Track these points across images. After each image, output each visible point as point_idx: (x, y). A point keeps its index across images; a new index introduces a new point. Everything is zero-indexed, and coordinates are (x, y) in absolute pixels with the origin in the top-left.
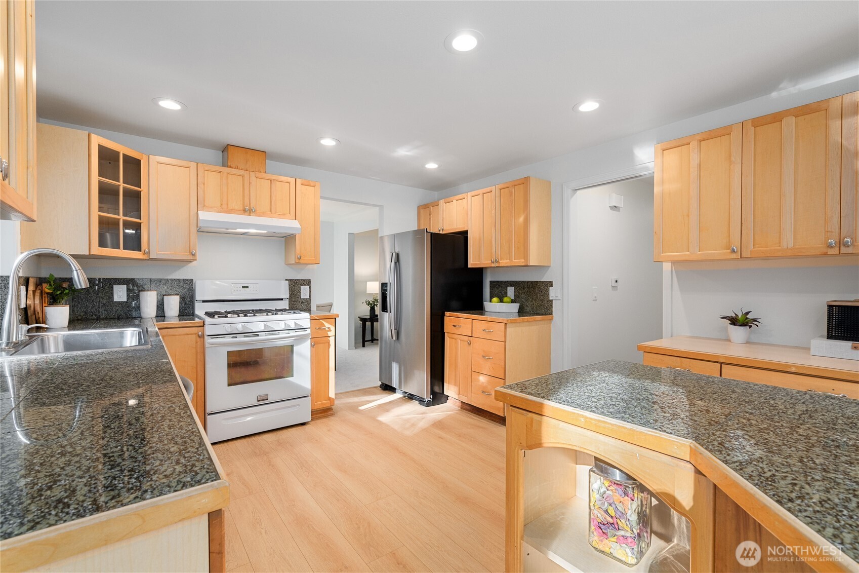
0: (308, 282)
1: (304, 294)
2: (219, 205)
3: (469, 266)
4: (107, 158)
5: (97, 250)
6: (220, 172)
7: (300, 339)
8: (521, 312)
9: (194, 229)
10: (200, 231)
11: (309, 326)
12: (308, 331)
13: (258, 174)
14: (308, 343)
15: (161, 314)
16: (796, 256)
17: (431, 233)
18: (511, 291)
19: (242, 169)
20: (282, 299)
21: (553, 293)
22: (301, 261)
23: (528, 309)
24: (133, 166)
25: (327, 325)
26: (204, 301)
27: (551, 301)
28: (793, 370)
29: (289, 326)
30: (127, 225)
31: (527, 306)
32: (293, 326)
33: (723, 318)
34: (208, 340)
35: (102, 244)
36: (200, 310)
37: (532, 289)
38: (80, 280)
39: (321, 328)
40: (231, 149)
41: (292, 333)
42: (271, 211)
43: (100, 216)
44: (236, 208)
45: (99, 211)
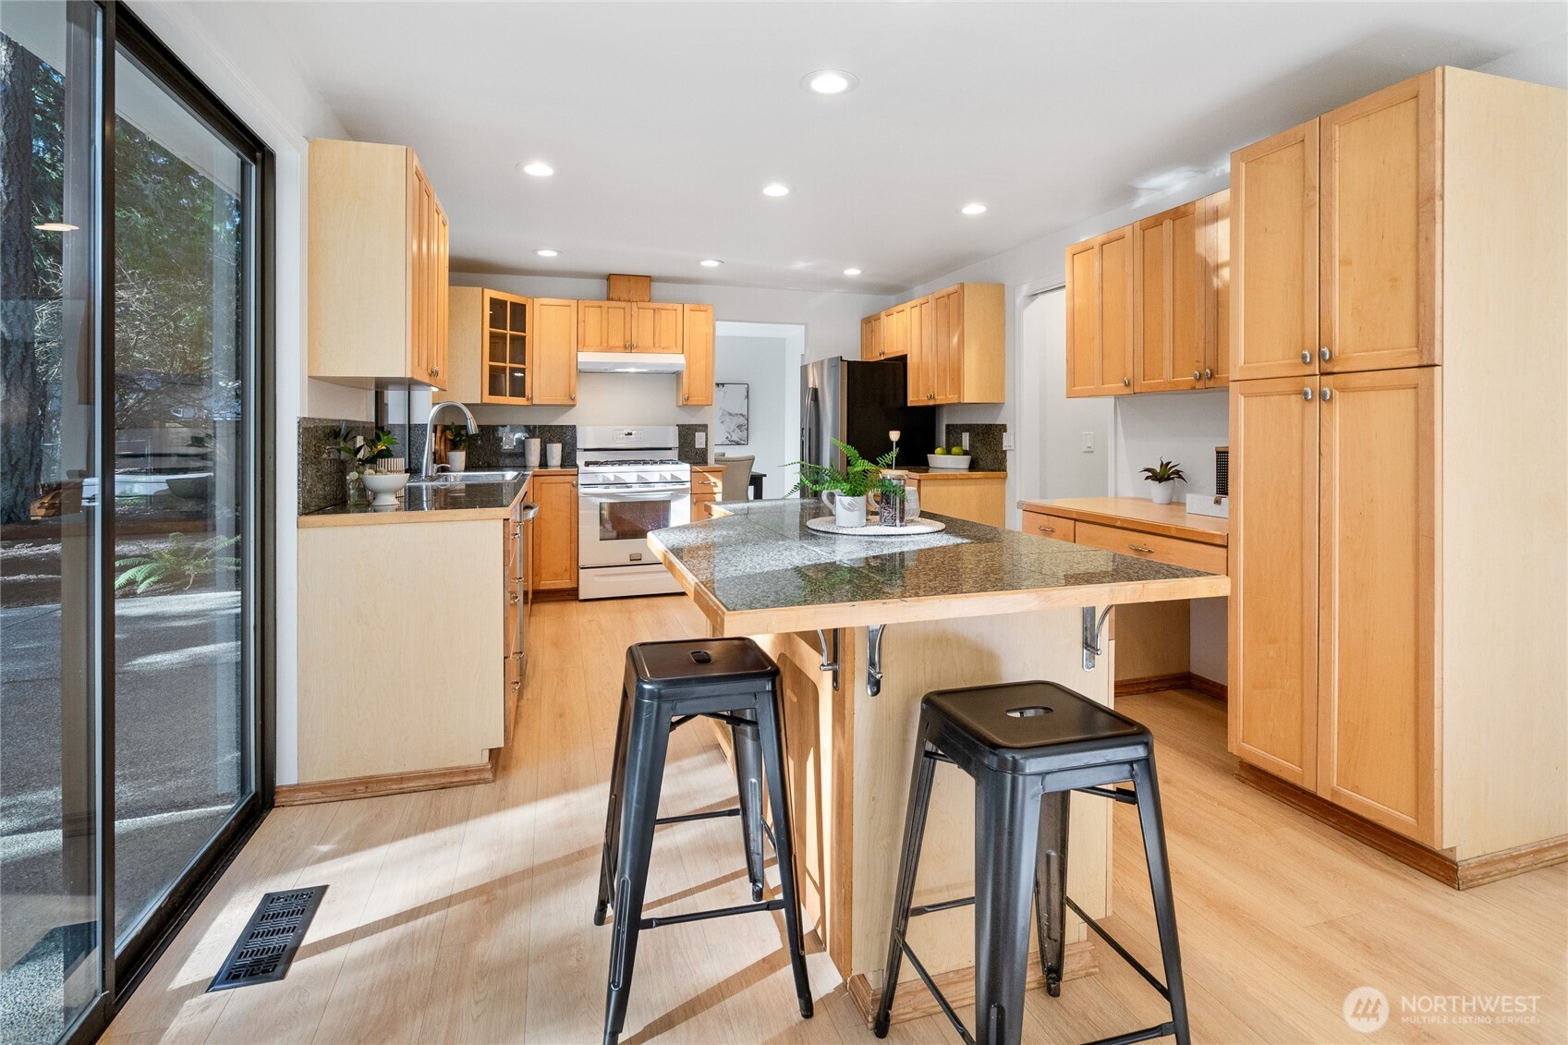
0: (704, 428)
1: (699, 444)
2: (599, 343)
3: (909, 405)
4: (497, 305)
5: (489, 399)
6: (601, 307)
7: (678, 494)
8: (973, 466)
9: (574, 371)
10: (580, 372)
11: (689, 479)
12: (688, 485)
13: (640, 304)
14: (687, 499)
15: (544, 463)
16: (1174, 390)
17: (849, 362)
18: (966, 437)
19: (624, 301)
20: (670, 449)
21: (1007, 441)
22: (689, 403)
23: (982, 463)
24: (519, 310)
25: (713, 479)
26: (585, 450)
27: (1005, 452)
28: (1118, 524)
29: (665, 478)
30: (513, 370)
31: (982, 460)
32: (669, 479)
33: (1145, 470)
34: (582, 490)
35: (491, 393)
36: (581, 459)
37: (986, 436)
38: (472, 427)
39: (705, 483)
40: (612, 278)
41: (669, 486)
42: (656, 347)
43: (490, 366)
44: (617, 345)
45: (490, 361)
